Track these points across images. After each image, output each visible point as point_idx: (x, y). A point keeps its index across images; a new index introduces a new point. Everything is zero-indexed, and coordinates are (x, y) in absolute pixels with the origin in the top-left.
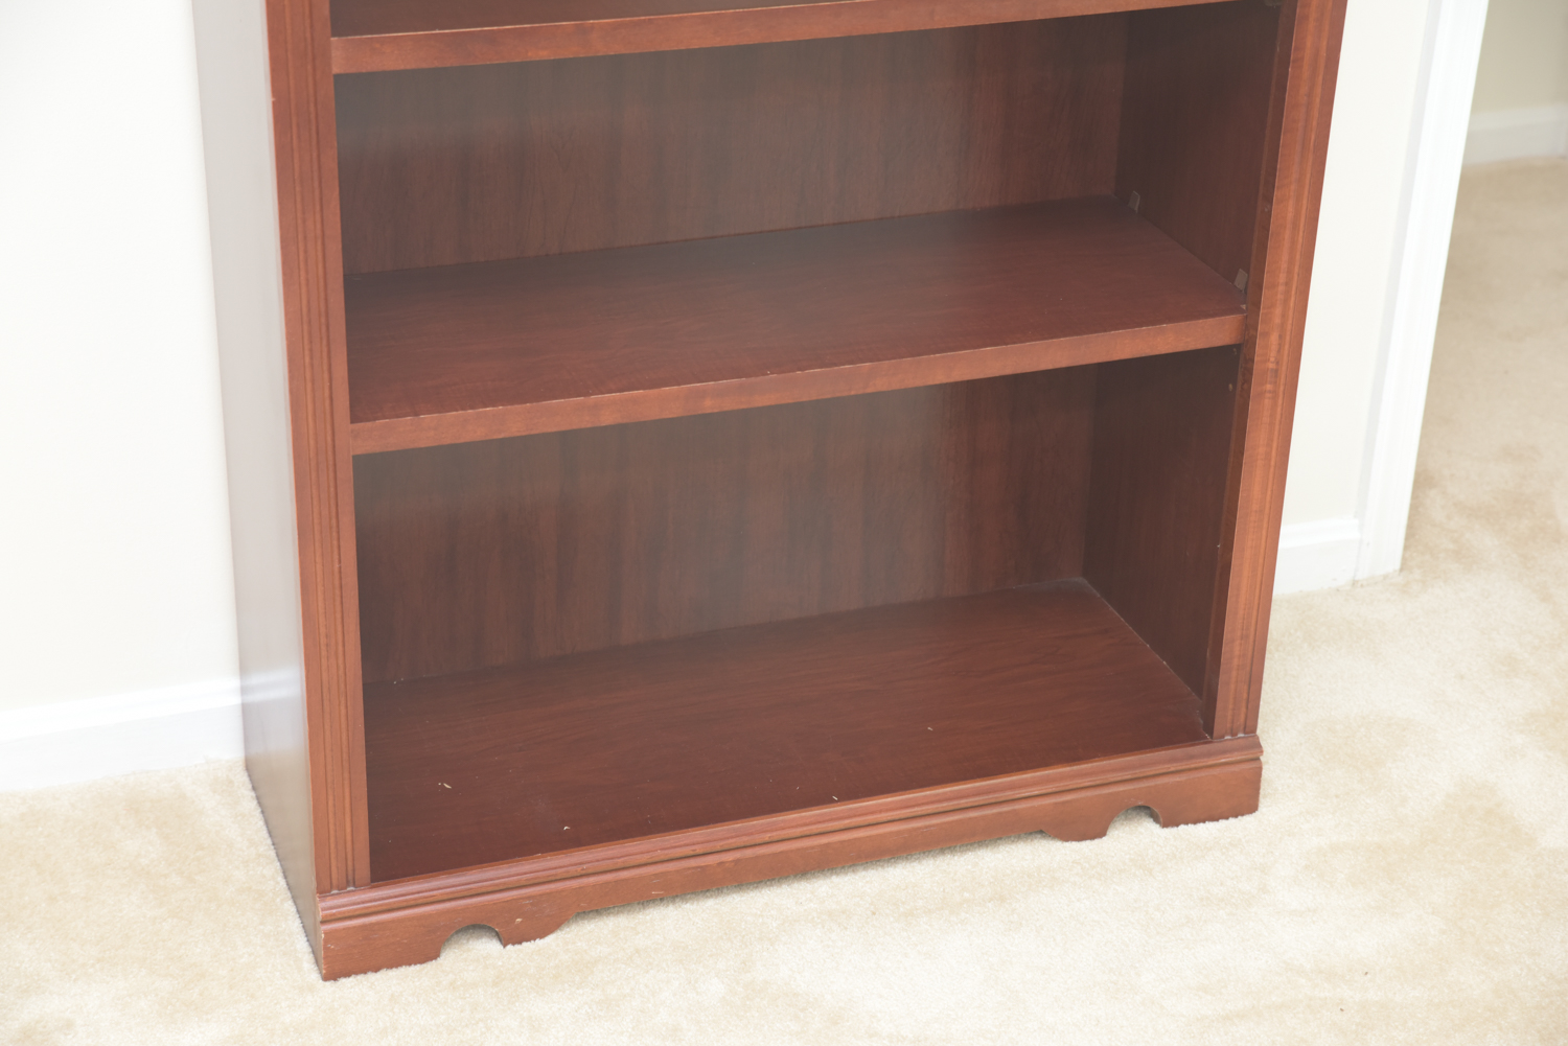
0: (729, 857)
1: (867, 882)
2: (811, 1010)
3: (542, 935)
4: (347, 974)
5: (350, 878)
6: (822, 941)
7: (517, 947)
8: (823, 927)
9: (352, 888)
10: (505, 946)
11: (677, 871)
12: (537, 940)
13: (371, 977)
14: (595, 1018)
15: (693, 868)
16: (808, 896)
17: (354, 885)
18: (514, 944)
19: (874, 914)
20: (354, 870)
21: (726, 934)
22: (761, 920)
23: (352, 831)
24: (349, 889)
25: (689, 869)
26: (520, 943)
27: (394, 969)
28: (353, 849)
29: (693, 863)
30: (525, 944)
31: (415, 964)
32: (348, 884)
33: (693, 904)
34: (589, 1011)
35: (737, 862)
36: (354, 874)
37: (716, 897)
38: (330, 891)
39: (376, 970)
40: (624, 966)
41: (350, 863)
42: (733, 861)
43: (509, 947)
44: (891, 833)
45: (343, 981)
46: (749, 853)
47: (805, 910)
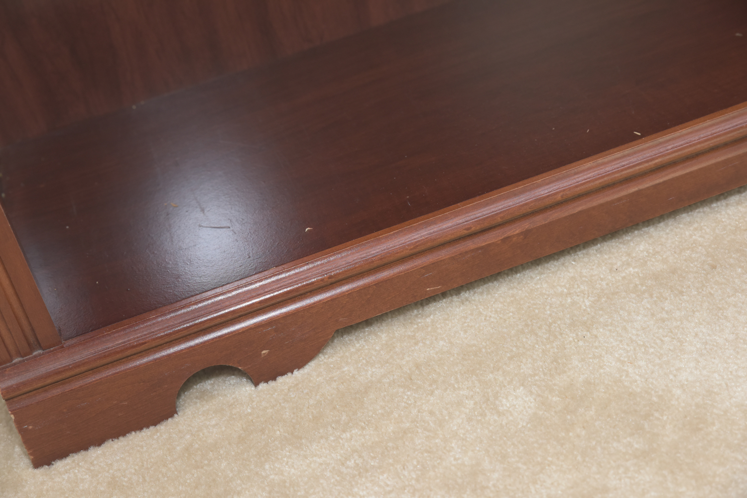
0: (515, 230)
1: (696, 229)
2: (657, 414)
3: (300, 365)
4: (63, 455)
5: (32, 339)
6: (653, 315)
7: (272, 384)
8: (651, 296)
9: (40, 351)
10: (256, 384)
11: (453, 258)
12: (296, 372)
13: (94, 453)
14: (367, 471)
15: (472, 251)
16: (624, 259)
17: (41, 348)
18: (267, 381)
19: (714, 267)
20: (33, 330)
21: (527, 325)
22: (569, 300)
23: (11, 282)
24: (35, 353)
25: (466, 252)
26: (274, 378)
27: (121, 438)
28: (22, 305)
29: (470, 245)
30: (280, 379)
31: (148, 427)
32: (32, 350)
33: (482, 293)
34: (359, 461)
35: (526, 233)
36: (35, 335)
37: (510, 281)
38: (12, 360)
39: (99, 442)
40: (401, 390)
41: (24, 322)
42: (522, 233)
43: (262, 386)
44: (717, 165)
45: (59, 465)
46: (539, 220)
47: (624, 278)
